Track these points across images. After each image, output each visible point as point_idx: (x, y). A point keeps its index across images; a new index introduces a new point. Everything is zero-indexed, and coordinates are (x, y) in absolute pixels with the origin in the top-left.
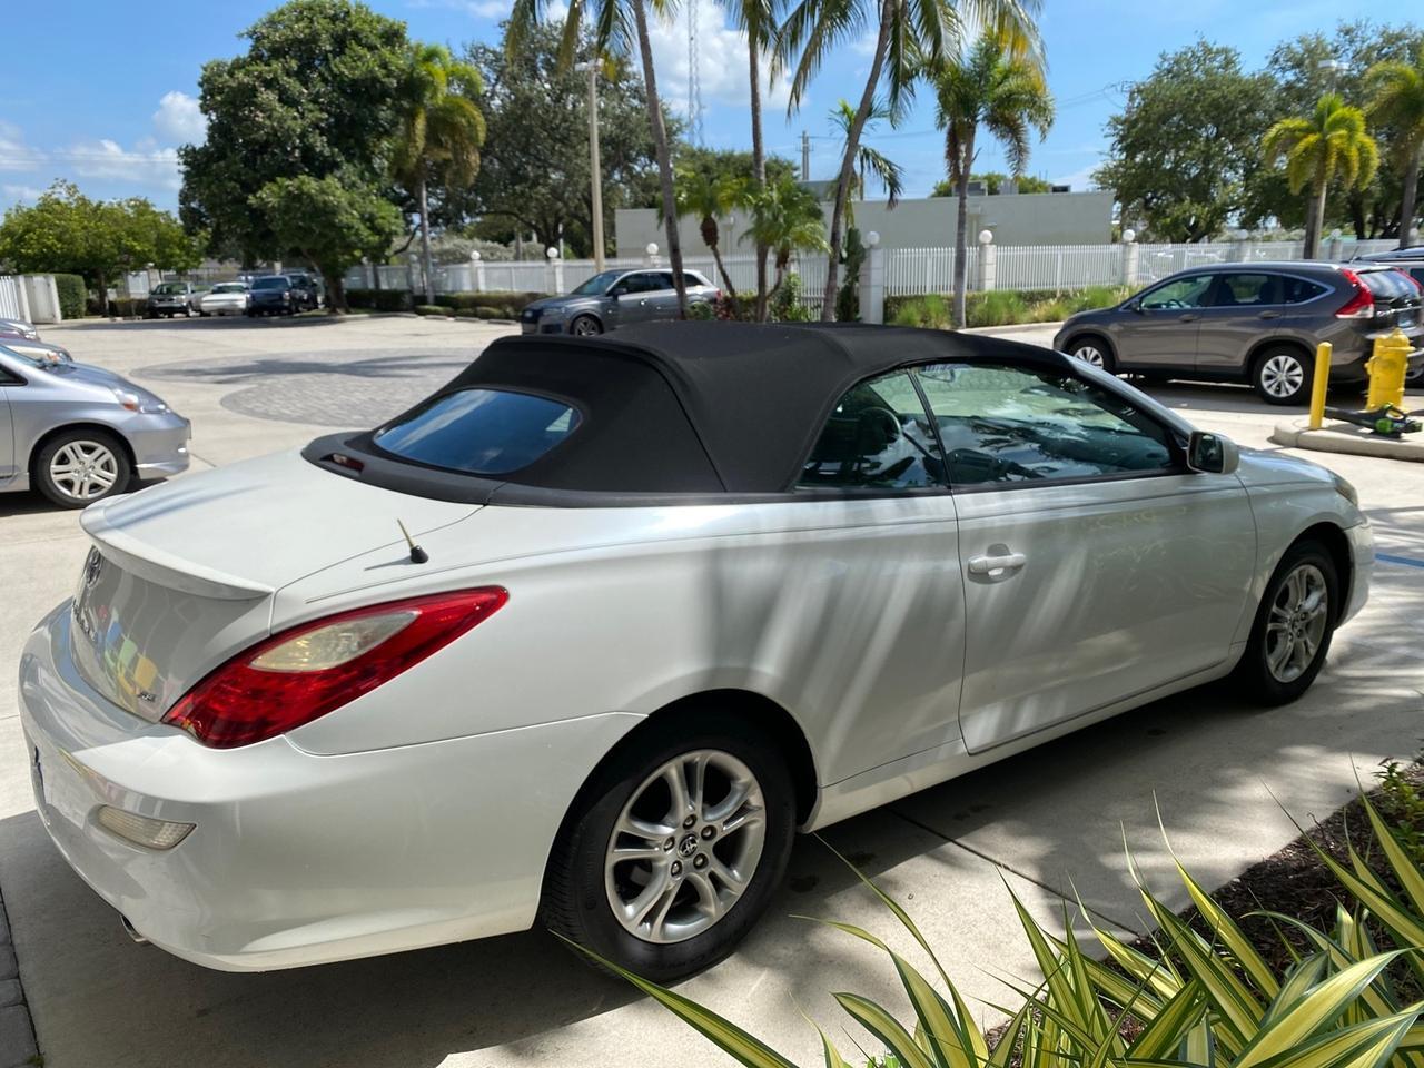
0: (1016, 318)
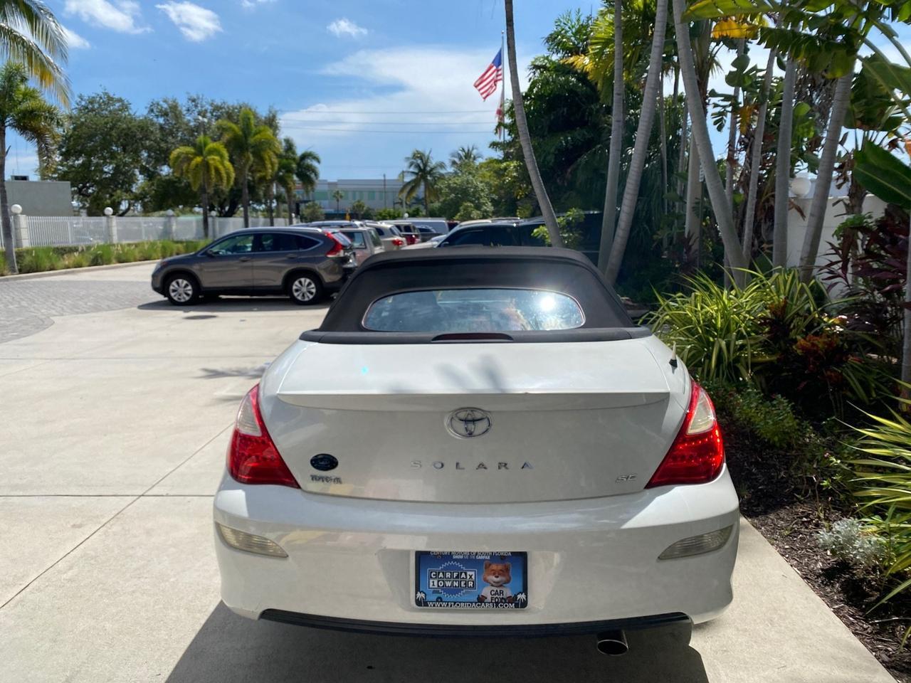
0: (56, 266)
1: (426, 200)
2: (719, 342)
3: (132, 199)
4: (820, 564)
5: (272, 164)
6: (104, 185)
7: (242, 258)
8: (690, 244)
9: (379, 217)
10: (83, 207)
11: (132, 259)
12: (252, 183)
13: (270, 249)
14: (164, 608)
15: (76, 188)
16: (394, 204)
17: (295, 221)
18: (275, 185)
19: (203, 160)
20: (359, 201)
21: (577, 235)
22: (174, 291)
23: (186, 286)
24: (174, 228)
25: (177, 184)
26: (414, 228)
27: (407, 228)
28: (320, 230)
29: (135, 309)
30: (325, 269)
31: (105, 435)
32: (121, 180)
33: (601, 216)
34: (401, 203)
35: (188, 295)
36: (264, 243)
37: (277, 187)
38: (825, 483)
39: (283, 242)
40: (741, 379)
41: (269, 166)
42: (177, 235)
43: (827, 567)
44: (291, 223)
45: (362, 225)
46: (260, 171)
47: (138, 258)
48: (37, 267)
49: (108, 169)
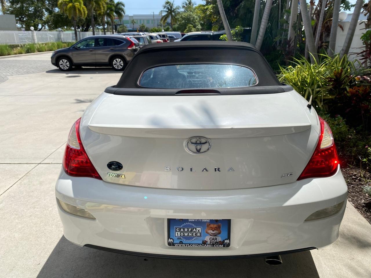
0: (10, 53)
1: (172, 24)
2: (308, 89)
3: (43, 23)
4: (363, 200)
5: (104, 7)
6: (30, 16)
7: (91, 50)
8: (290, 43)
9: (151, 31)
10: (22, 27)
11: (44, 50)
12: (96, 16)
13: (103, 45)
14: (45, 225)
15: (18, 18)
16: (158, 25)
17: (115, 33)
18: (106, 17)
19: (73, 5)
20: (143, 24)
21: (240, 38)
22: (61, 65)
23: (67, 62)
24: (62, 36)
25: (62, 16)
26: (167, 36)
27: (164, 36)
28: (124, 37)
29: (45, 73)
30: (127, 55)
31: (26, 133)
32: (38, 15)
33: (250, 30)
34: (161, 25)
35: (67, 66)
36: (100, 43)
37: (107, 18)
38: (365, 160)
39: (108, 42)
40: (317, 106)
41: (102, 8)
42: (64, 40)
43: (367, 202)
44: (113, 33)
45: (143, 34)
46: (98, 10)
47: (47, 50)
48: (2, 54)
49: (31, 9)
